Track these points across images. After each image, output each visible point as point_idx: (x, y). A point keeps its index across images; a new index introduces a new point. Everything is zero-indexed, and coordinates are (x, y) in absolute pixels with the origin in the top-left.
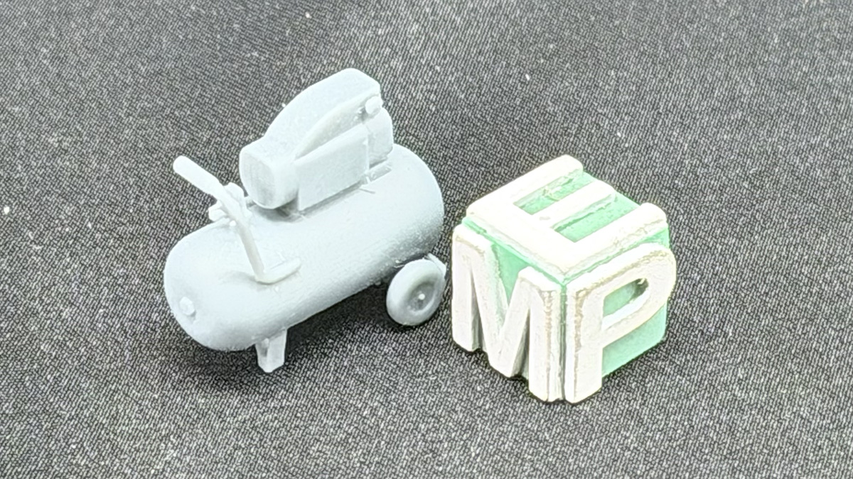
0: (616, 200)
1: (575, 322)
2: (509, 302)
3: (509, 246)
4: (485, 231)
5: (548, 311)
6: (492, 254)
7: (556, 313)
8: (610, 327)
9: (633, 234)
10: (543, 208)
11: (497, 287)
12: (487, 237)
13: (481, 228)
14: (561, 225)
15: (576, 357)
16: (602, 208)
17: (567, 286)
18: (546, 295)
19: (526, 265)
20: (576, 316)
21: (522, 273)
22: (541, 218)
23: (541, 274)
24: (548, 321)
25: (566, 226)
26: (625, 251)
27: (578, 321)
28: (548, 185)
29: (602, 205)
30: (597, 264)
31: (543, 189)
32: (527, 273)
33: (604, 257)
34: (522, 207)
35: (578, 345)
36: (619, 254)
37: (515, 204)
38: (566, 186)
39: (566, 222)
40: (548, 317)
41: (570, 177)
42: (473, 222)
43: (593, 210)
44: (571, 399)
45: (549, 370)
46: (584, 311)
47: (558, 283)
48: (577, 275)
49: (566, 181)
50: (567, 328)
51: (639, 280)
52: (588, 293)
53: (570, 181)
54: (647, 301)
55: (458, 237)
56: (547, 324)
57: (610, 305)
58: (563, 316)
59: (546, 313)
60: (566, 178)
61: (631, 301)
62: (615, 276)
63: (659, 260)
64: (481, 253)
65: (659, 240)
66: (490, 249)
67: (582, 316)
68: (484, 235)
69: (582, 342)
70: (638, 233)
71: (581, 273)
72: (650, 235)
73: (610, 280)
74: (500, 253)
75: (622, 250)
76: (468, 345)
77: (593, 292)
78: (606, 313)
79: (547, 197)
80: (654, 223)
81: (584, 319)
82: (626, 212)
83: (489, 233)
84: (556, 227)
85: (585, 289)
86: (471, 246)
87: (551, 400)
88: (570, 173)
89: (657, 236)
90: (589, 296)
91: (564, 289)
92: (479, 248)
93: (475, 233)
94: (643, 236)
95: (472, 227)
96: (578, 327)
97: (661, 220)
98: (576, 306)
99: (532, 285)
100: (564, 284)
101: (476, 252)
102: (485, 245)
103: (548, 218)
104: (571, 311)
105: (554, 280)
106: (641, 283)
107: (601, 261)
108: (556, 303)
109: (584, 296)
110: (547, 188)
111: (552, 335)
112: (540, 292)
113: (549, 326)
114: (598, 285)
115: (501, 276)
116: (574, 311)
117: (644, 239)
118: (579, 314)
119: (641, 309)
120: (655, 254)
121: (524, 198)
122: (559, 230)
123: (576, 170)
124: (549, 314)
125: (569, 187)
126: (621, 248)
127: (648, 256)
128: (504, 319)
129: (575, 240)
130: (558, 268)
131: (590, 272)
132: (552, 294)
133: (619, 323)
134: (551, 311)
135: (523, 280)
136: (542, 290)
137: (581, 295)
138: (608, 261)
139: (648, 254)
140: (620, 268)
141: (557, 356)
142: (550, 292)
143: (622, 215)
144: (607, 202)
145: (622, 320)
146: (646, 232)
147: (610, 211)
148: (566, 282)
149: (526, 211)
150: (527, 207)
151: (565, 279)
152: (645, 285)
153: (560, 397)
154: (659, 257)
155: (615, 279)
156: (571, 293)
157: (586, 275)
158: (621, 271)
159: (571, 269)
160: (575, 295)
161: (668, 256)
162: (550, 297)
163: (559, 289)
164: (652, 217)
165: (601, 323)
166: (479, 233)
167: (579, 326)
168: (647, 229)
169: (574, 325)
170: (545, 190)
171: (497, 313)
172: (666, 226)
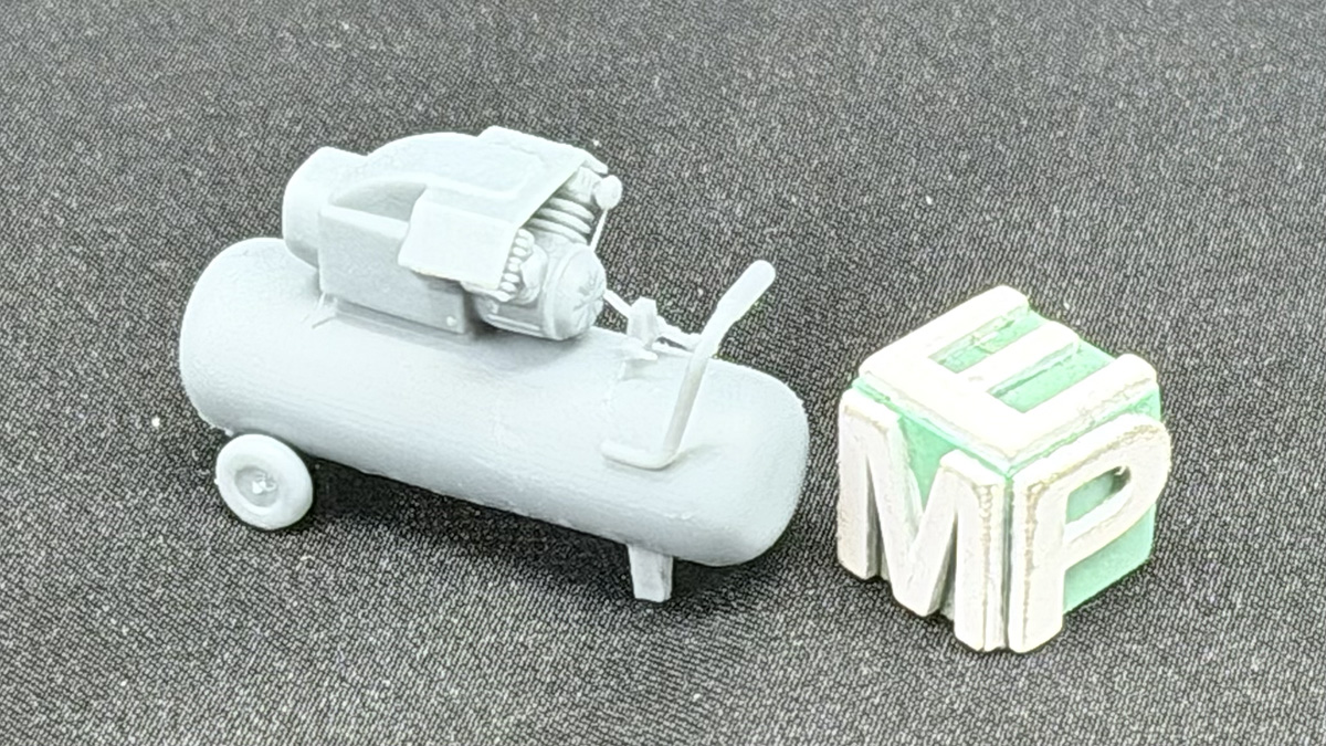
0: (1079, 351)
1: (1027, 531)
2: (924, 505)
3: (924, 419)
4: (888, 399)
5: (986, 515)
6: (900, 433)
7: (997, 518)
8: (1075, 540)
9: (1108, 401)
10: (972, 364)
11: (906, 481)
12: (890, 407)
13: (882, 395)
14: (1002, 387)
15: (1027, 584)
16: (1059, 363)
17: (1014, 478)
18: (983, 491)
19: (953, 447)
20: (1028, 522)
21: (946, 460)
22: (971, 379)
23: (976, 461)
24: (985, 531)
25: (1007, 390)
26: (1098, 426)
27: (1031, 529)
28: (978, 330)
29: (1060, 358)
30: (1056, 446)
31: (970, 338)
32: (951, 460)
33: (1065, 436)
34: (942, 362)
35: (1030, 567)
36: (1089, 430)
37: (932, 357)
38: (1003, 331)
39: (1008, 384)
40: (986, 524)
41: (1010, 319)
42: (868, 386)
43: (1048, 366)
44: (1018, 646)
45: (985, 603)
46: (1039, 514)
47: (1001, 473)
48: (1028, 462)
49: (1004, 323)
50: (1014, 541)
51: (1117, 469)
52: (1044, 489)
53: (1008, 325)
54: (1129, 501)
55: (846, 408)
56: (985, 535)
57: (1076, 505)
58: (1008, 522)
59: (984, 519)
60: (1004, 319)
61: (1105, 501)
62: (1084, 463)
63: (1148, 439)
64: (884, 432)
65: (1146, 409)
66: (897, 425)
67: (1035, 522)
68: (886, 404)
69: (1035, 562)
70: (1116, 399)
71: (1036, 457)
72: (1134, 400)
73: (1076, 468)
74: (911, 429)
75: (1093, 422)
76: (861, 570)
77: (1052, 486)
78: (1069, 520)
79: (978, 347)
80: (1136, 384)
81: (1039, 526)
82: (1096, 369)
83: (895, 400)
84: (994, 391)
85: (1041, 482)
86: (868, 420)
87: (989, 648)
88: (1010, 313)
89: (1143, 403)
90: (1047, 493)
91: (1010, 482)
92: (879, 424)
93: (872, 401)
94: (1124, 404)
95: (868, 392)
96: (1029, 539)
97: (1148, 379)
98: (1029, 508)
99: (962, 477)
100: (1009, 476)
101: (876, 431)
102: (889, 420)
103: (980, 378)
104: (1020, 515)
105: (994, 468)
106: (1120, 473)
107: (1062, 441)
108: (999, 503)
109: (1039, 493)
110: (977, 335)
111: (991, 550)
112: (974, 487)
113: (988, 538)
114: (1060, 476)
115: (912, 465)
116: (1025, 515)
117: (1124, 408)
118: (1032, 519)
119: (1119, 512)
120: (1142, 430)
121: (945, 350)
122: (999, 395)
123: (1019, 308)
124: (987, 519)
125: (1008, 333)
126: (1090, 420)
127: (1131, 433)
128: (917, 530)
129: (1023, 411)
130: (1001, 451)
131: (1047, 456)
132: (992, 490)
133: (1089, 532)
134: (990, 515)
135: (948, 470)
136: (978, 484)
137: (1035, 490)
138: (1074, 439)
139: (1131, 429)
140: (1089, 452)
141: (998, 582)
142: (989, 487)
143: (1089, 374)
144: (1068, 353)
145: (1093, 529)
146: (1128, 398)
147: (1072, 368)
148: (1013, 471)
149: (949, 368)
150: (951, 362)
151: (1012, 468)
152: (1127, 474)
153: (1001, 644)
154: (1147, 434)
155: (1084, 467)
156: (1019, 490)
157: (1042, 460)
158: (1090, 456)
159: (1019, 451)
160: (1026, 492)
161: (1159, 433)
162: (989, 493)
163: (1002, 483)
164: (1135, 376)
165: (1062, 533)
166: (878, 401)
167: (1032, 538)
168: (1128, 393)
169: (1024, 535)
170: (974, 338)
171: (907, 520)
172: (1156, 388)
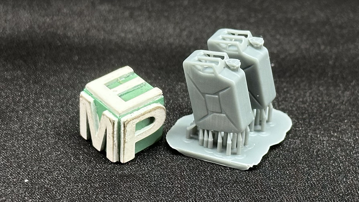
0: (145, 84)
1: (124, 133)
3: (100, 101)
7: (116, 129)
8: (138, 135)
10: (116, 87)
13: (90, 93)
14: (122, 94)
18: (112, 122)
19: (106, 109)
20: (124, 130)
21: (104, 112)
22: (114, 91)
23: (111, 113)
26: (146, 106)
28: (119, 77)
29: (139, 87)
34: (107, 86)
35: (125, 142)
36: (143, 107)
37: (105, 84)
38: (126, 78)
42: (87, 91)
43: (135, 88)
44: (122, 161)
46: (127, 129)
48: (125, 115)
50: (121, 135)
51: (151, 117)
54: (154, 125)
55: (82, 96)
58: (119, 130)
59: (112, 129)
65: (160, 102)
68: (91, 96)
72: (156, 100)
73: (138, 117)
74: (97, 104)
76: (86, 138)
77: (131, 122)
78: (136, 130)
83: (94, 95)
84: (119, 95)
85: (128, 121)
86: (86, 100)
87: (114, 162)
88: (128, 73)
90: (129, 124)
91: (119, 120)
92: (89, 101)
93: (88, 95)
97: (161, 94)
98: (124, 127)
99: (108, 117)
105: (116, 116)
107: (135, 110)
111: (115, 137)
112: (110, 120)
113: (114, 134)
114: (133, 119)
115: (97, 112)
117: (153, 102)
119: (151, 128)
120: (158, 108)
121: (109, 82)
123: (131, 72)
127: (155, 108)
128: (98, 128)
129: (126, 101)
130: (118, 112)
132: (115, 122)
135: (104, 115)
138: (138, 109)
141: (117, 145)
144: (142, 85)
145: (143, 133)
147: (142, 89)
149: (109, 88)
151: (120, 116)
152: (154, 119)
153: (118, 161)
155: (141, 117)
156: (122, 122)
157: (129, 115)
159: (122, 112)
164: (158, 93)
165: (134, 134)
170: (118, 80)
171: (96, 126)
